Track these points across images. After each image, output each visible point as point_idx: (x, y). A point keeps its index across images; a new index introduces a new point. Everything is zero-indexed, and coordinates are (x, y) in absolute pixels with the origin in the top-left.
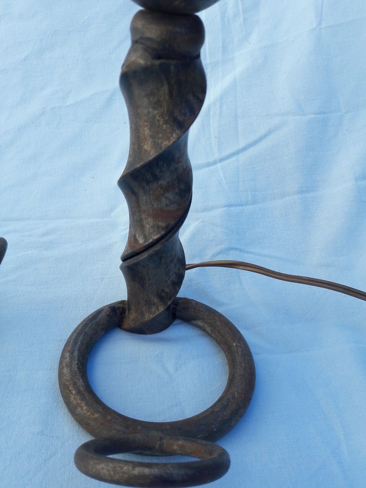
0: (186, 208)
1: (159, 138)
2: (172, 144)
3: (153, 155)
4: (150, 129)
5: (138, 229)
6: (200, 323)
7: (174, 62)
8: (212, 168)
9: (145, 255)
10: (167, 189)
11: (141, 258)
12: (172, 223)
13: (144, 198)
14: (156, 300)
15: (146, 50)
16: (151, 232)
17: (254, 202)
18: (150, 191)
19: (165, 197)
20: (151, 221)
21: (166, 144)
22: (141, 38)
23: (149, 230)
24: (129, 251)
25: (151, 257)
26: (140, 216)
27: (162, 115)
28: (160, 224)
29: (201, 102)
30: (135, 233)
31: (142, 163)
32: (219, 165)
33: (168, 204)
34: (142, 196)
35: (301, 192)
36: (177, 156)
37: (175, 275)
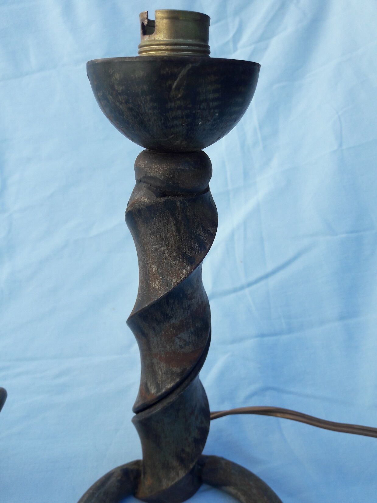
0: (204, 349)
1: (168, 275)
2: (182, 281)
3: (161, 293)
4: (158, 266)
5: (150, 376)
6: (231, 489)
7: (180, 199)
8: (240, 293)
9: (158, 408)
10: (181, 328)
11: (154, 412)
12: (189, 368)
13: (154, 340)
14: (175, 463)
15: (149, 188)
16: (164, 379)
17: (290, 331)
18: (161, 332)
19: (179, 338)
20: (164, 367)
21: (176, 281)
22: (144, 177)
23: (162, 377)
24: (140, 403)
25: (165, 411)
26: (151, 360)
27: (170, 252)
28: (174, 369)
29: (212, 236)
30: (146, 381)
31: (150, 302)
32: (247, 291)
33: (183, 345)
34: (153, 338)
35: (342, 318)
36: (190, 292)
37: (197, 431)
